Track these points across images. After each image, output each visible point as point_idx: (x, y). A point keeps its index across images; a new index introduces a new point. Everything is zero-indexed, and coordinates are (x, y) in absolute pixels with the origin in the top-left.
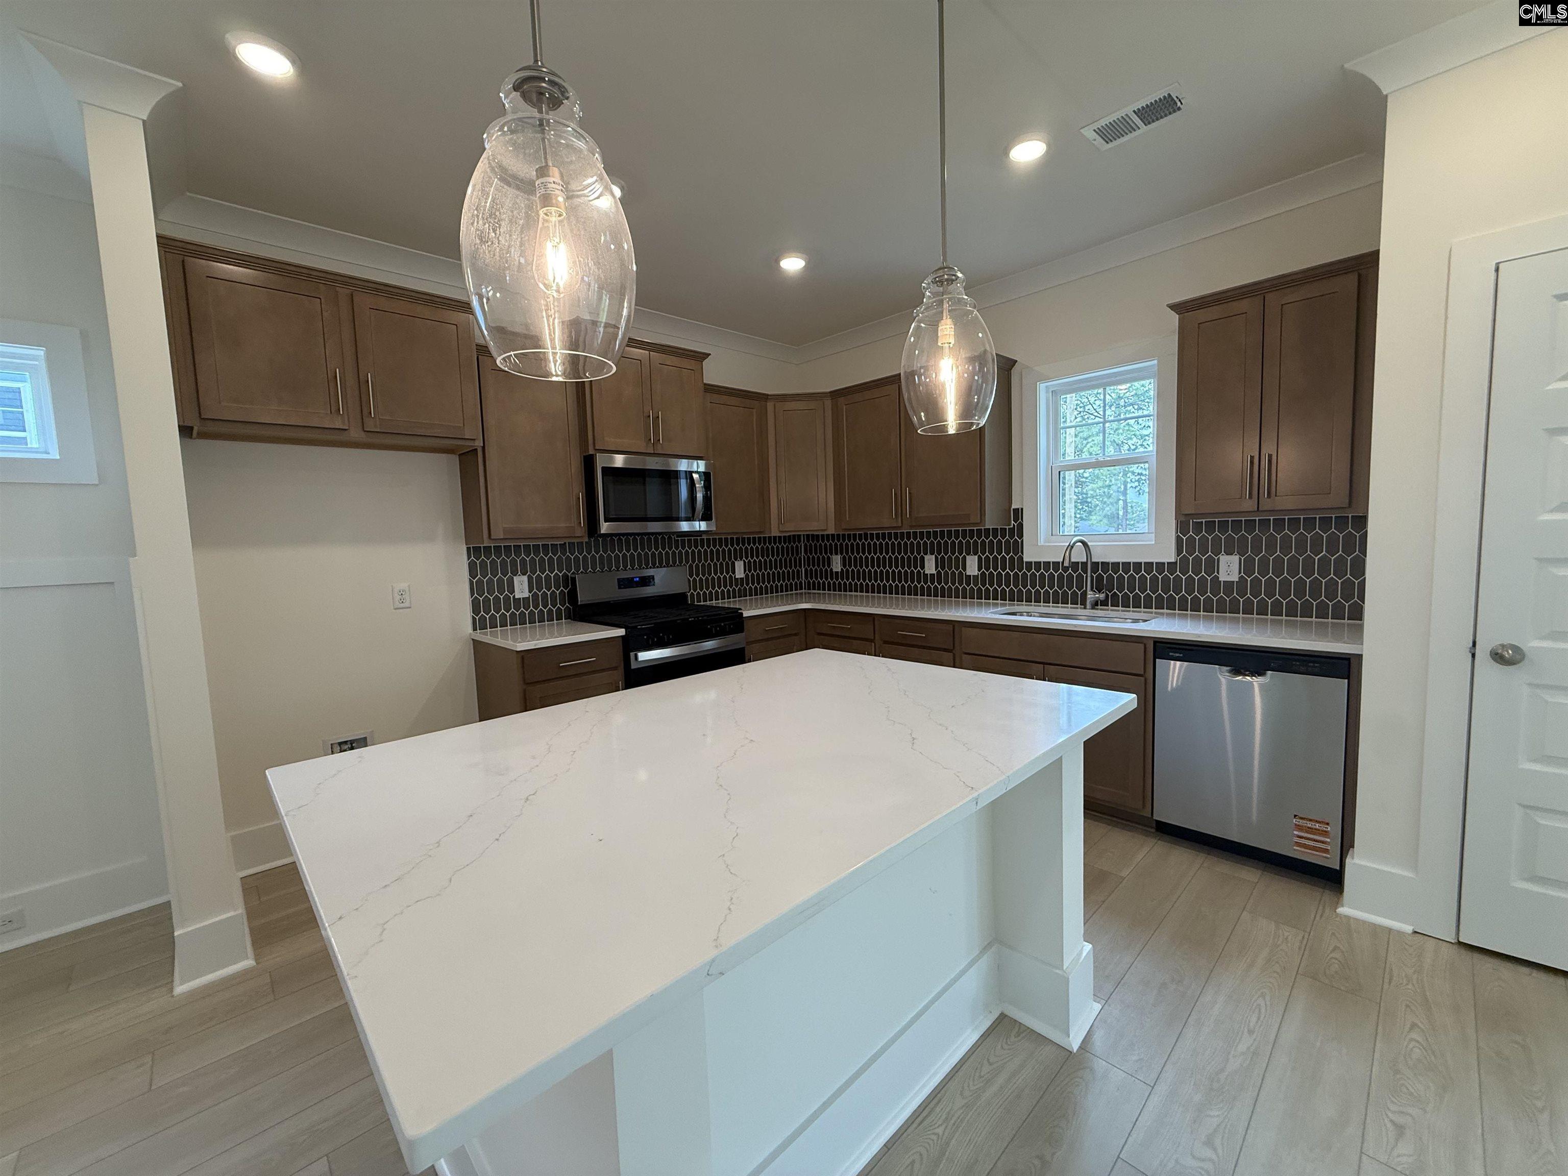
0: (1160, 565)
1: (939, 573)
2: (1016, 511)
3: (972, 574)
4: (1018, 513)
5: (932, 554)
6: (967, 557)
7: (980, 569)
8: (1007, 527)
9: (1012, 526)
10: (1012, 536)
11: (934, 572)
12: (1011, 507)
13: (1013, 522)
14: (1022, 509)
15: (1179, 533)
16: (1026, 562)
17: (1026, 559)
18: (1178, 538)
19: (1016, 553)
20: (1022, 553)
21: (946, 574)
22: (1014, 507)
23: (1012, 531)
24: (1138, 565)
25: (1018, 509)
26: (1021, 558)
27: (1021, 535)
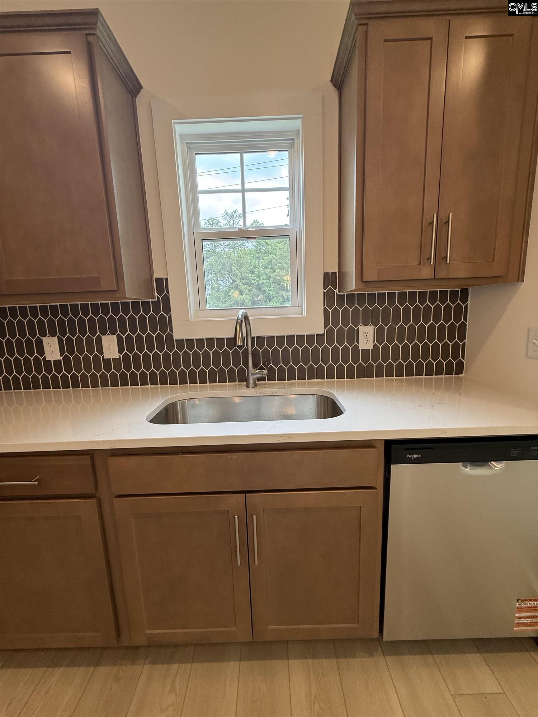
0: (311, 337)
1: (66, 359)
2: (159, 281)
3: (111, 357)
4: (162, 284)
5: (53, 334)
6: (104, 338)
7: (121, 350)
8: (150, 300)
9: (156, 300)
10: (157, 310)
11: (58, 357)
12: (153, 276)
13: (156, 294)
14: (167, 279)
15: (325, 306)
16: (176, 340)
17: (176, 336)
18: (325, 311)
19: (164, 330)
20: (171, 330)
21: (77, 359)
22: (156, 276)
23: (156, 304)
24: (290, 338)
25: (162, 279)
26: (170, 337)
27: (168, 309)
